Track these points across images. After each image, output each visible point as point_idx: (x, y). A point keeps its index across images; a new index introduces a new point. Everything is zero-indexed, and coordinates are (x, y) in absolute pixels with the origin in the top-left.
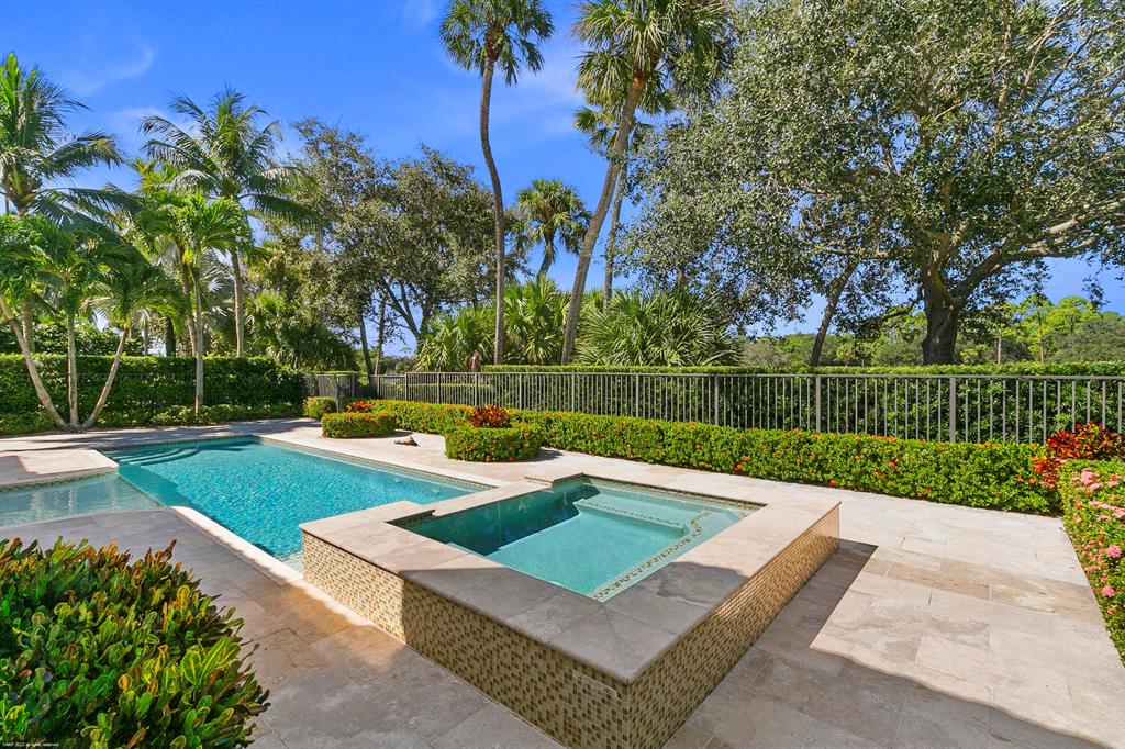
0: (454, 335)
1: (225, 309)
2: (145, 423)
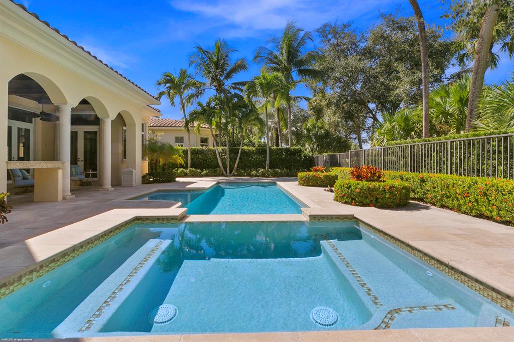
0: (393, 127)
1: (296, 128)
2: (249, 175)
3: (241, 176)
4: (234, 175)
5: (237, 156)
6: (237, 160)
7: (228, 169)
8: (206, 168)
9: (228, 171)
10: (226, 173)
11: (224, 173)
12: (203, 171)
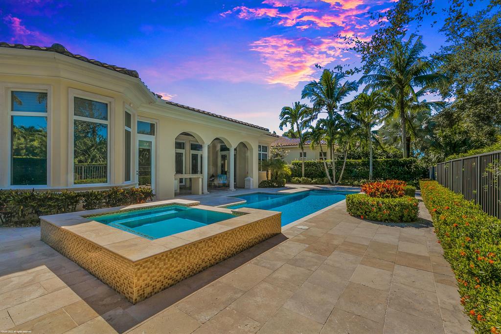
2: (352, 184)
3: (345, 185)
4: (339, 184)
5: (342, 167)
6: (342, 171)
7: (334, 178)
8: (315, 177)
9: (334, 181)
10: (333, 182)
11: (331, 182)
12: (313, 180)
